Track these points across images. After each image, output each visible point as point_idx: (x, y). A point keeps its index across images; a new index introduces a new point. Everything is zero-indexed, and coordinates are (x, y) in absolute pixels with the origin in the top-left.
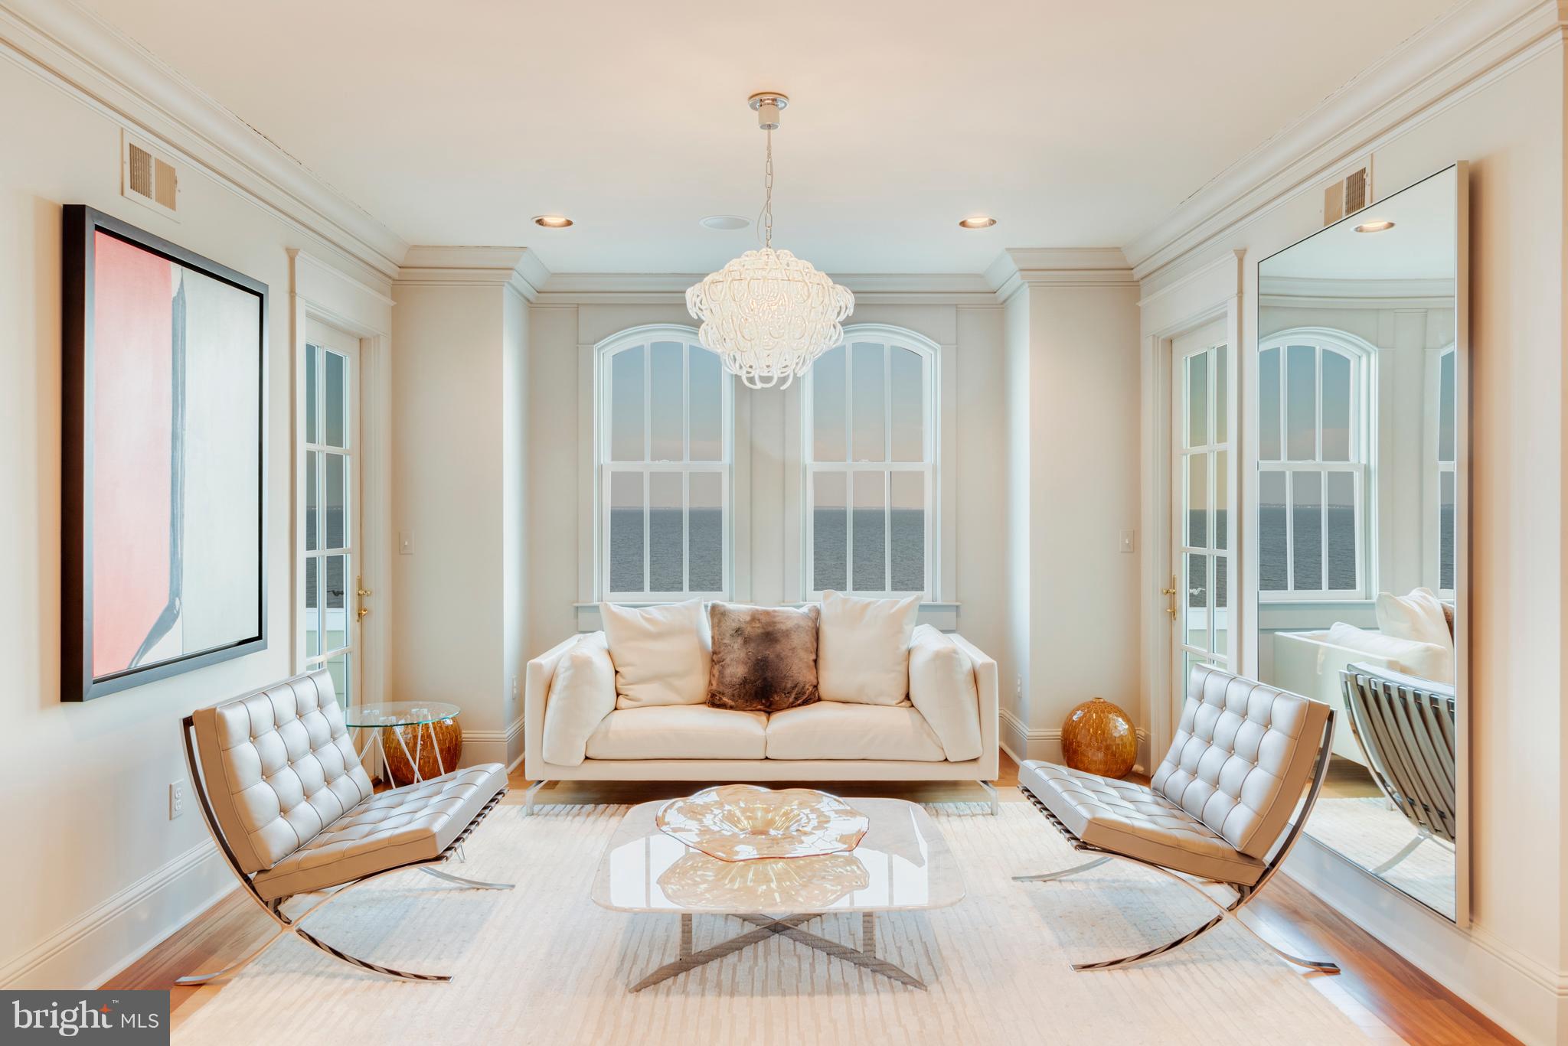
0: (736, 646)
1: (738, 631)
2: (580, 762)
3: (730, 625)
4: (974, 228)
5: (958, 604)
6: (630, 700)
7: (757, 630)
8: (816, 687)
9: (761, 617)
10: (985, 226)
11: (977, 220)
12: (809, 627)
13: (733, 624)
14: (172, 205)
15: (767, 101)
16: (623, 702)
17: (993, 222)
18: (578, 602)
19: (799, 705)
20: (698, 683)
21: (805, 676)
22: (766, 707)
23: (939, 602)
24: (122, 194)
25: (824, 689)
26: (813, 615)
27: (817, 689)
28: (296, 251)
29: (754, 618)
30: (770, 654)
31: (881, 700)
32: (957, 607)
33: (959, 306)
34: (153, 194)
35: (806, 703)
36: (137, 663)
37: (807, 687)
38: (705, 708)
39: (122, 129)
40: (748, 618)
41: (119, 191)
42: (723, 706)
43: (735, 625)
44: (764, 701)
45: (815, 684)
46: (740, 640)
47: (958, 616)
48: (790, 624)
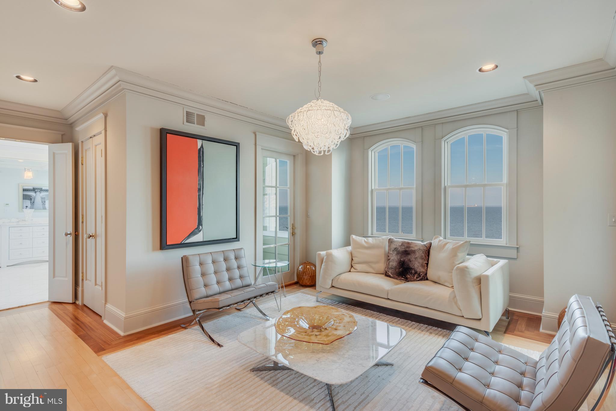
0: (394, 255)
1: (396, 249)
2: (329, 288)
3: (393, 246)
4: (486, 71)
5: (518, 246)
6: (354, 269)
7: (401, 249)
8: (426, 274)
9: (405, 244)
10: (494, 69)
11: (487, 67)
12: (424, 250)
13: (394, 246)
14: (203, 125)
15: (318, 43)
16: (352, 270)
17: (497, 67)
18: (364, 235)
19: (418, 280)
20: (381, 266)
21: (420, 269)
22: (405, 279)
23: (508, 245)
24: (183, 124)
25: (429, 275)
26: (428, 246)
27: (427, 275)
28: (256, 132)
29: (403, 244)
30: (406, 259)
31: (446, 284)
32: (517, 248)
33: (518, 111)
34: (196, 123)
35: (421, 280)
36: (184, 242)
37: (421, 274)
38: (383, 276)
39: (183, 108)
40: (400, 244)
41: (182, 122)
42: (389, 276)
43: (395, 247)
44: (404, 277)
45: (426, 273)
46: (395, 252)
47: (517, 252)
48: (416, 248)
